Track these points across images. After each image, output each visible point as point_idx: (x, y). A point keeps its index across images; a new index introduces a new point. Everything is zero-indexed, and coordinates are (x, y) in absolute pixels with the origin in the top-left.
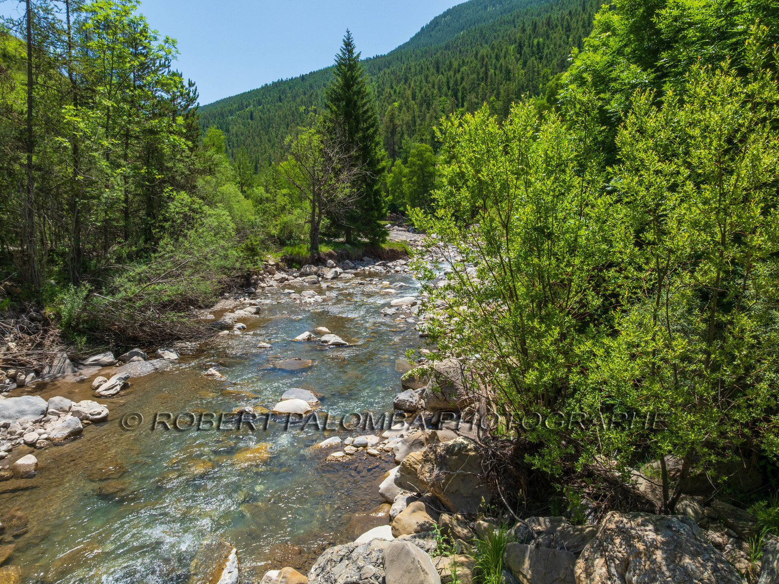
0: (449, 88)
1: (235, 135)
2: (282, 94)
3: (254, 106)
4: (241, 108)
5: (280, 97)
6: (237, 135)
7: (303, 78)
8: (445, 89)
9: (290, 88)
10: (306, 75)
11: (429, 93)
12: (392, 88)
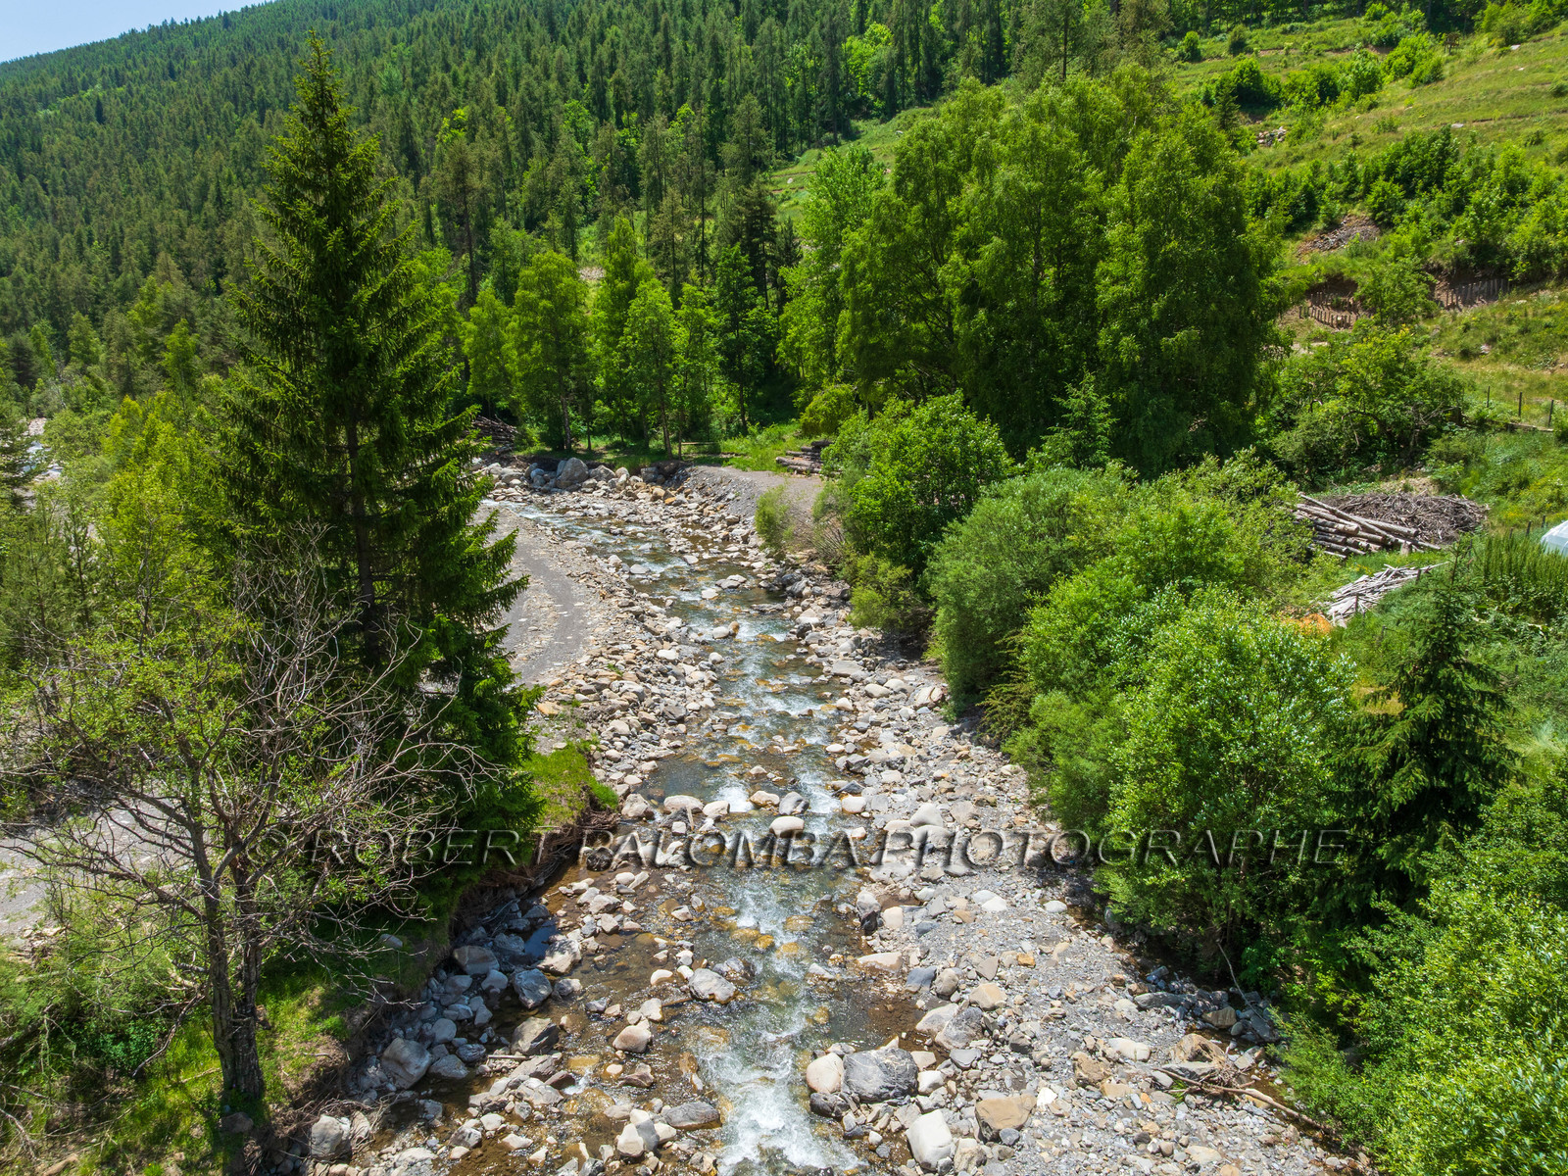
0: (583, 79)
1: (58, 161)
2: (177, 58)
3: (105, 86)
4: (70, 88)
5: (171, 67)
6: (62, 159)
7: (226, 20)
8: (573, 81)
9: (196, 44)
10: (234, 13)
11: (538, 92)
12: (447, 68)
